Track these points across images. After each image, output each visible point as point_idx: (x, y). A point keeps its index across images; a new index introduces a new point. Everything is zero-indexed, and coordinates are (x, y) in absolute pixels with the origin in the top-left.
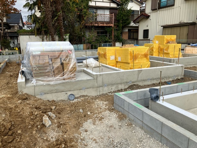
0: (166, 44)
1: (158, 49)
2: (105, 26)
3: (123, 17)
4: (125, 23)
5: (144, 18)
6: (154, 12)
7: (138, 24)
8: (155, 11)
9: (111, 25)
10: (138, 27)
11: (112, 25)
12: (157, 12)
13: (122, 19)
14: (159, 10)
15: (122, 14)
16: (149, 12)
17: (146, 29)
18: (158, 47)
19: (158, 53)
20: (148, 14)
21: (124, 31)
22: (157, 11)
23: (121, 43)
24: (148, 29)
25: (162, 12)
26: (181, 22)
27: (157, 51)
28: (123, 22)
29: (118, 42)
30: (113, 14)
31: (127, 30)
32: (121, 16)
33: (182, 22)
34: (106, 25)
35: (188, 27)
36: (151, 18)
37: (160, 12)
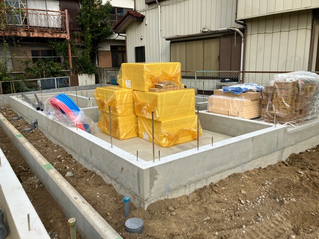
0: (150, 90)
1: (131, 105)
2: (47, 38)
3: (91, 20)
4: (98, 32)
5: (134, 21)
6: (151, 7)
7: (125, 35)
8: (154, 6)
9: (63, 36)
10: (124, 41)
11: (67, 36)
12: (157, 9)
13: (90, 23)
14: (161, 4)
15: (89, 12)
16: (142, 9)
17: (140, 46)
18: (130, 100)
19: (134, 116)
20: (142, 13)
21: (100, 49)
22: (156, 5)
23: (94, 77)
24: (143, 45)
25: (167, 7)
26: (204, 30)
27: (130, 110)
28: (93, 30)
29: (84, 73)
30: (66, 11)
31: (108, 48)
32: (87, 17)
33: (206, 30)
34: (50, 36)
35: (218, 40)
36: (146, 21)
37: (163, 8)
